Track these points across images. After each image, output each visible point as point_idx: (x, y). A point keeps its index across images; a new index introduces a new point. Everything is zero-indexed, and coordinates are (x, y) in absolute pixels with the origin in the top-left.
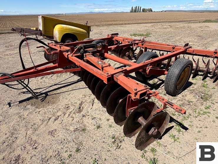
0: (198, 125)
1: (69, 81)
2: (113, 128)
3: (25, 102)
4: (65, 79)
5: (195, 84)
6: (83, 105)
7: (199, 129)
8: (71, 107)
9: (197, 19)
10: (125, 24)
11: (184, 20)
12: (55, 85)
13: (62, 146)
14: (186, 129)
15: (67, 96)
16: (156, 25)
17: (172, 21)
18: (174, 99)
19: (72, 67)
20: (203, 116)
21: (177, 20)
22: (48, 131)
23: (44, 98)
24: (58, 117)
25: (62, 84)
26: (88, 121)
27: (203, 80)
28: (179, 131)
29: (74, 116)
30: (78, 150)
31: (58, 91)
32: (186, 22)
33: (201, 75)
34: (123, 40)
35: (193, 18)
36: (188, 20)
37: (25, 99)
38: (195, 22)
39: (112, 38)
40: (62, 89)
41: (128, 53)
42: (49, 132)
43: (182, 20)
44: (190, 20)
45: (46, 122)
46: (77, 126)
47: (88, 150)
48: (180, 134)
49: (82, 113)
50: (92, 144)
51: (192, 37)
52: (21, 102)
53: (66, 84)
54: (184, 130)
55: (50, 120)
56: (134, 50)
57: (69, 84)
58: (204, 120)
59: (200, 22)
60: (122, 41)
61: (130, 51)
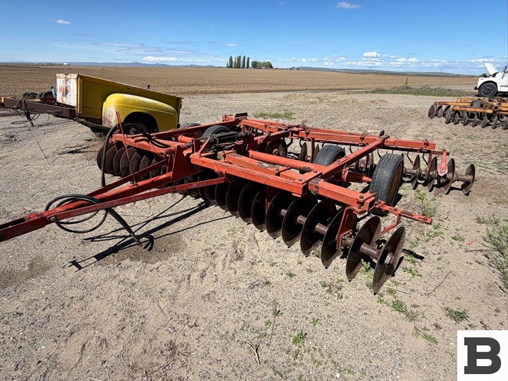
0: (434, 252)
1: (182, 209)
2: (316, 273)
3: (111, 256)
4: (169, 207)
5: (406, 196)
6: (239, 247)
7: (437, 256)
8: (219, 252)
9: (359, 86)
10: (226, 92)
11: (337, 87)
12: (155, 218)
13: (246, 313)
14: (422, 258)
15: (196, 235)
16: (294, 96)
17: (318, 90)
18: (386, 220)
19: (187, 179)
20: (436, 239)
21: (324, 88)
22: (199, 297)
23: (148, 244)
24: (204, 271)
25: (170, 215)
26: (265, 270)
27: (414, 189)
28: (414, 262)
29: (233, 265)
30: (277, 313)
31: (172, 229)
32: (343, 91)
33: (408, 182)
34: (266, 127)
35: (352, 84)
36: (345, 87)
37: (104, 250)
38: (358, 91)
39: (237, 122)
40: (176, 224)
41: (277, 150)
42: (203, 297)
43: (333, 87)
44: (348, 87)
45: (185, 284)
46: (251, 281)
47: (293, 309)
48: (415, 265)
49: (245, 259)
50: (295, 301)
51: (366, 120)
52: (100, 257)
53: (179, 215)
54: (420, 260)
55: (191, 279)
56: (287, 144)
57: (184, 213)
58: (439, 243)
59: (367, 92)
60: (263, 128)
61: (281, 146)
